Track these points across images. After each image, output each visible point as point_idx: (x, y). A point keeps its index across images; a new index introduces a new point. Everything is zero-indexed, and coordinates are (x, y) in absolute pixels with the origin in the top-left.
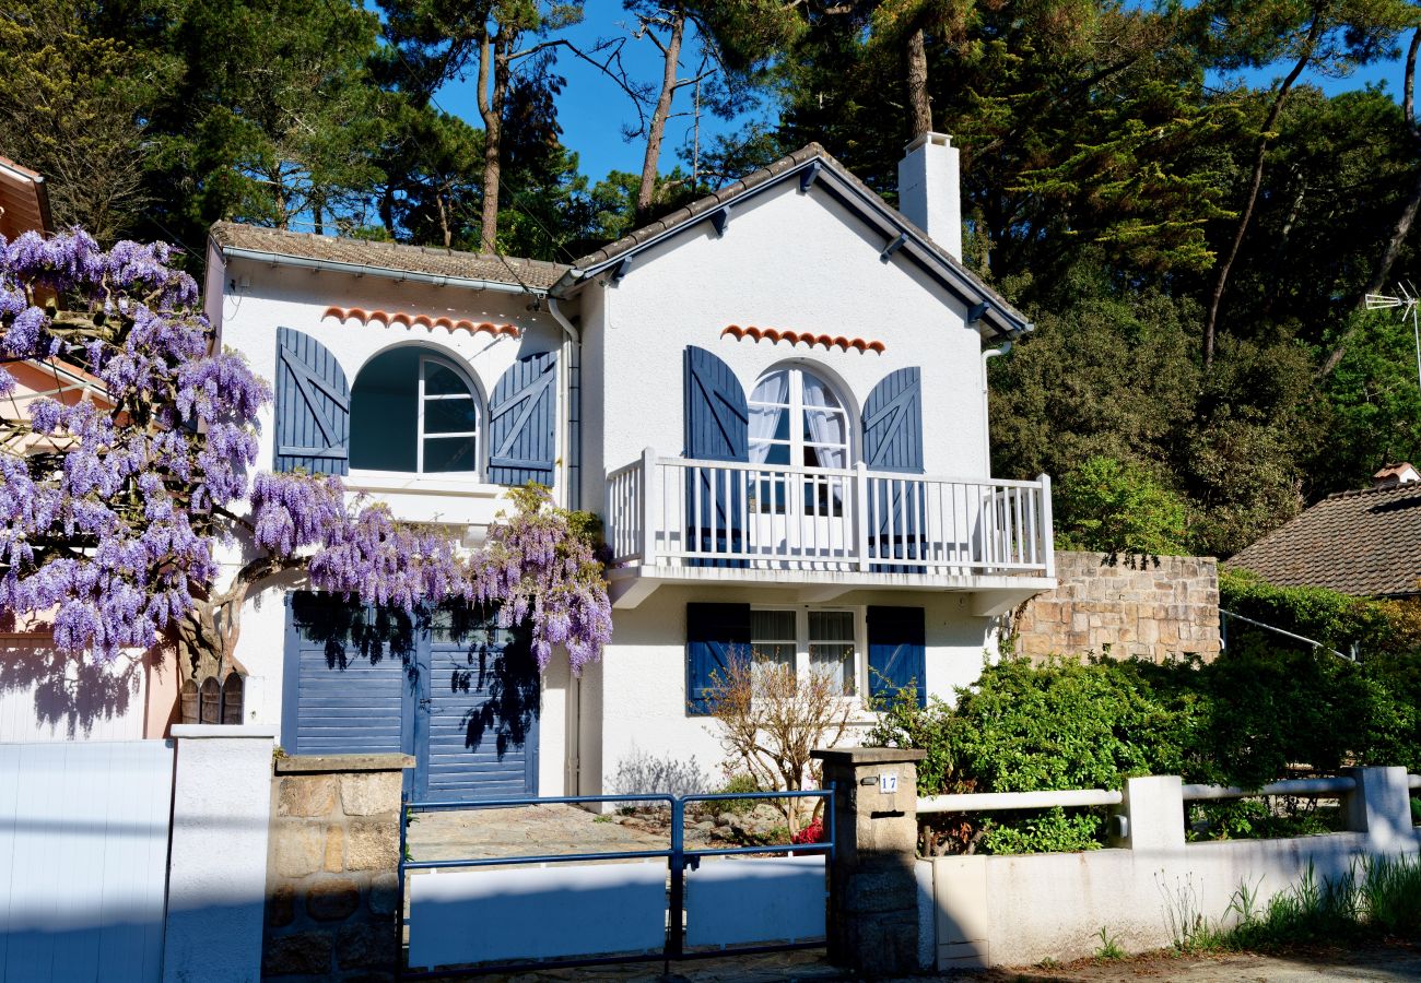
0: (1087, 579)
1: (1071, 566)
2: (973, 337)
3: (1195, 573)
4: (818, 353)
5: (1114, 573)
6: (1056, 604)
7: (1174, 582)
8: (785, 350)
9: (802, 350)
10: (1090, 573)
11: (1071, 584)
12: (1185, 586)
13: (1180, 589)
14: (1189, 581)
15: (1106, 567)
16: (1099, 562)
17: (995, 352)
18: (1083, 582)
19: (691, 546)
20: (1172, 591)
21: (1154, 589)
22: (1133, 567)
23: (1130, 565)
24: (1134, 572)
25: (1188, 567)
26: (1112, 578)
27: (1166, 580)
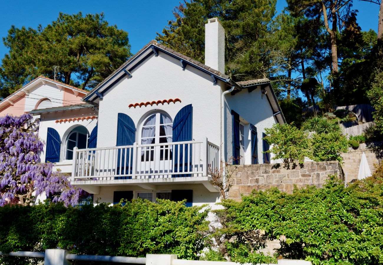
0: (265, 175)
1: (257, 170)
2: (218, 88)
3: (325, 169)
4: (160, 107)
5: (278, 172)
6: (249, 186)
7: (312, 173)
8: (149, 108)
9: (155, 107)
10: (266, 172)
11: (257, 177)
12: (318, 175)
13: (315, 177)
14: (321, 173)
15: (274, 169)
16: (271, 168)
17: (227, 92)
18: (263, 176)
19: (118, 173)
20: (310, 178)
21: (300, 177)
22: (288, 168)
23: (286, 168)
24: (289, 170)
25: (320, 166)
26: (278, 174)
27: (307, 173)
